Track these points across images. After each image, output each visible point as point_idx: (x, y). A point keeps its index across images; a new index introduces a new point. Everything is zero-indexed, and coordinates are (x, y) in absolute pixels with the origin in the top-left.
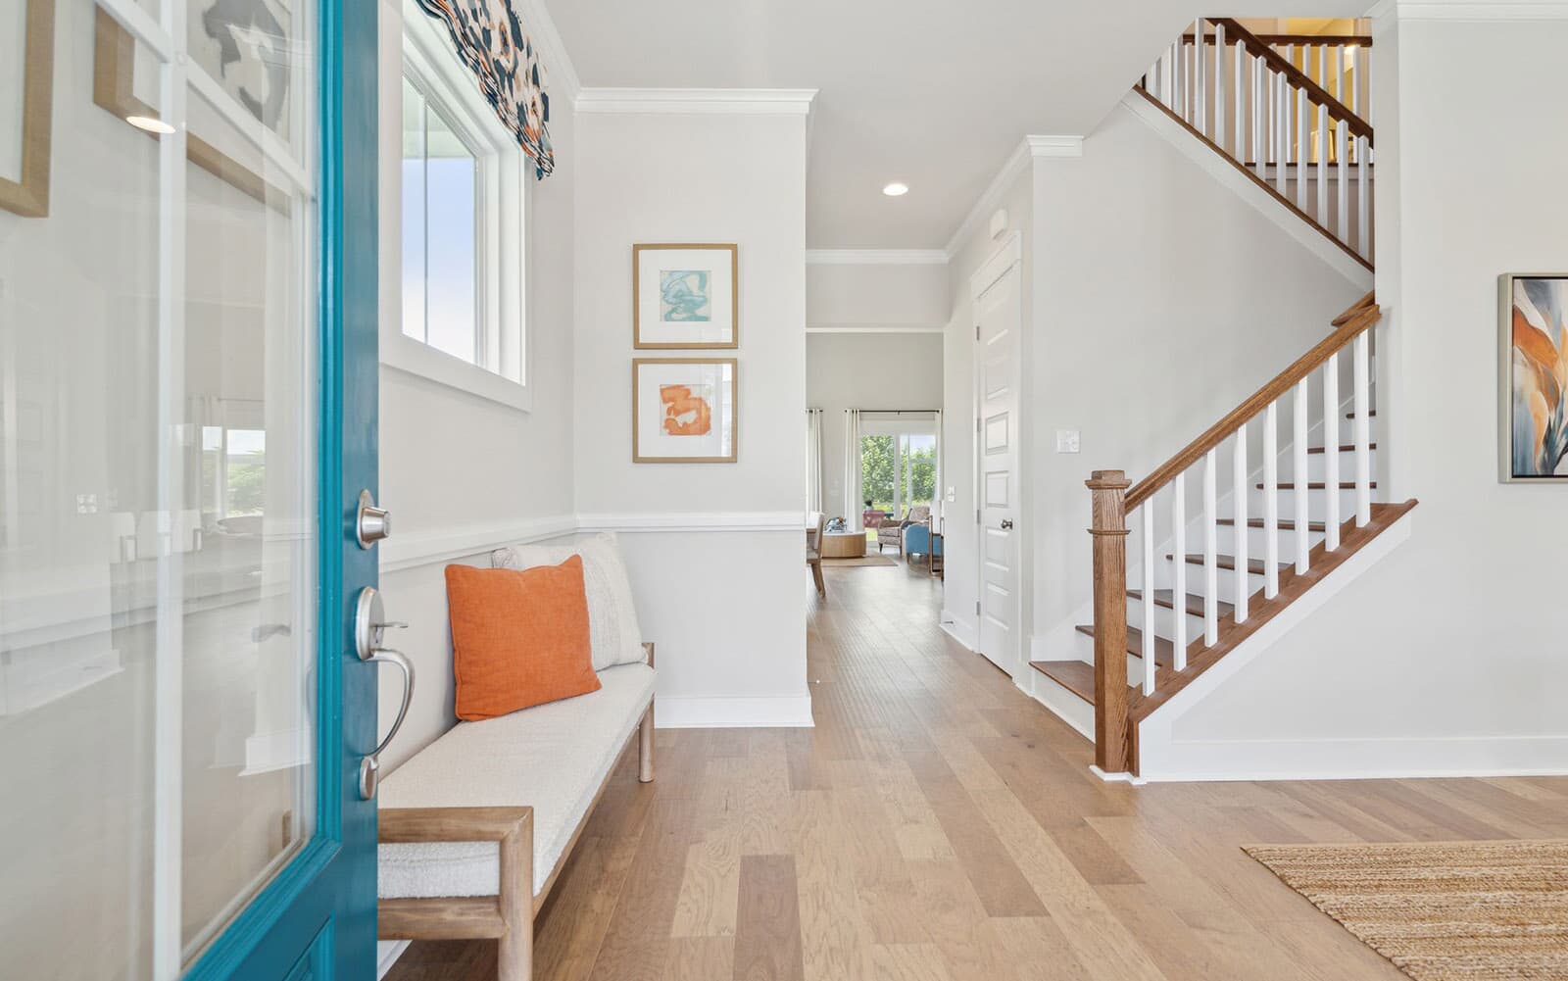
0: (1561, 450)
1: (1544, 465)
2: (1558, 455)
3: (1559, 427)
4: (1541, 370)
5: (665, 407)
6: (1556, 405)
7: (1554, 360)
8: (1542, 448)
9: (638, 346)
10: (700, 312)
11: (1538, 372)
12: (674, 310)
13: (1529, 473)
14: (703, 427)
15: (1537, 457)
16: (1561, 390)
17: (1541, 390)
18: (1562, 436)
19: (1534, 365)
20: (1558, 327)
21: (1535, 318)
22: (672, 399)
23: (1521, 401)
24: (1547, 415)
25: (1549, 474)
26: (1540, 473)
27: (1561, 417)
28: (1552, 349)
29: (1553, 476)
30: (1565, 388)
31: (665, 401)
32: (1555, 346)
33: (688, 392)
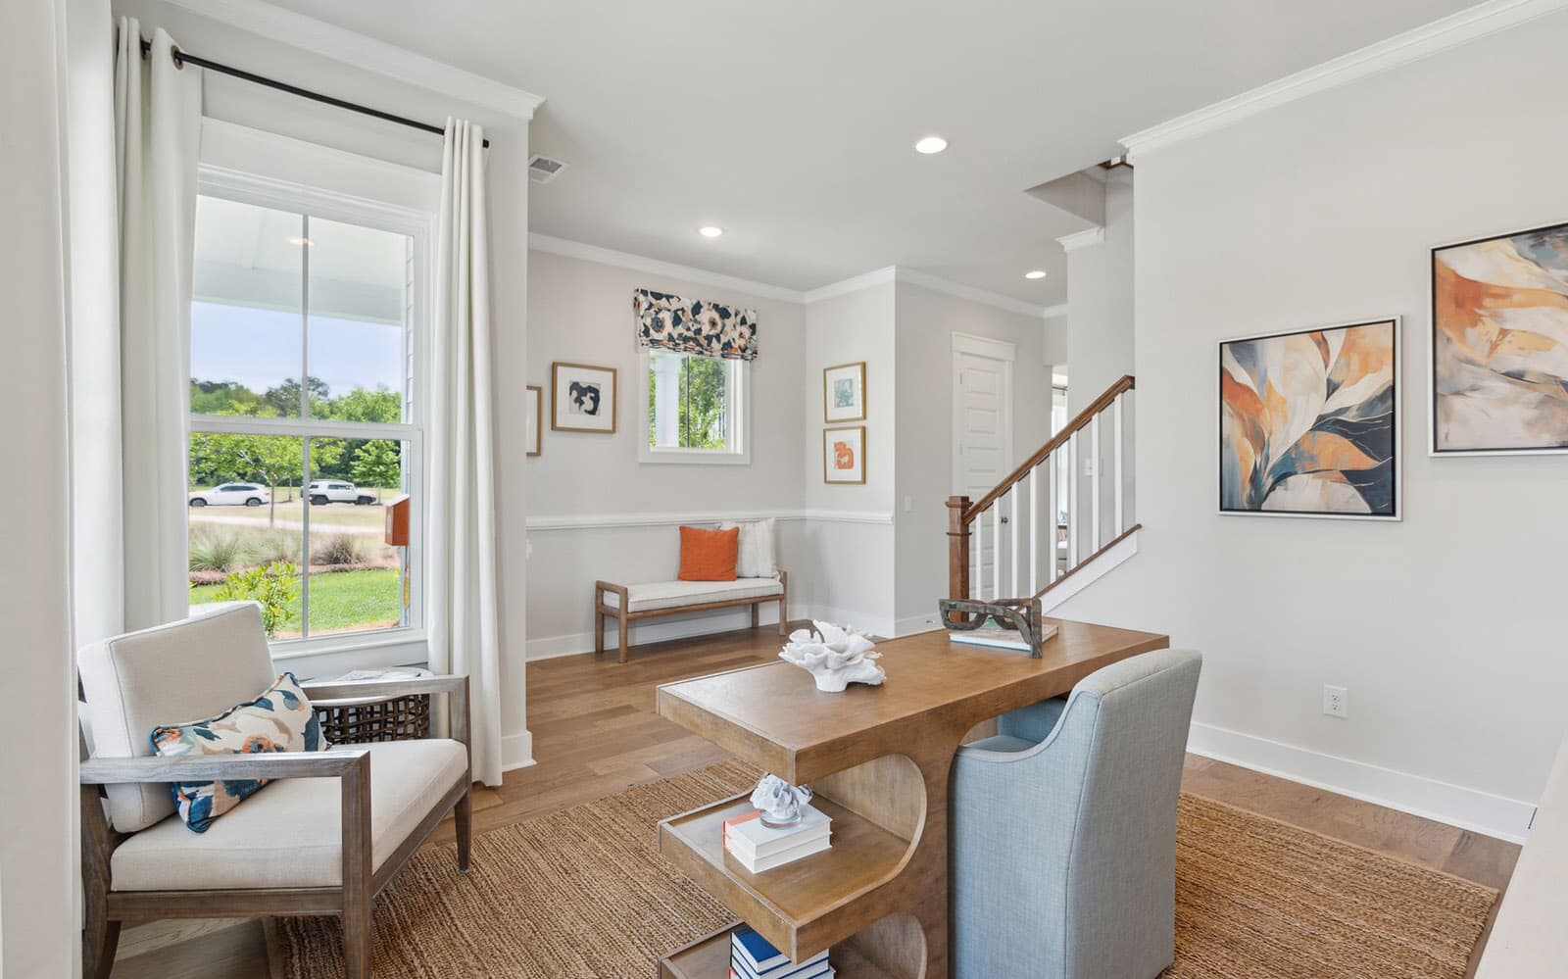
0: (1267, 488)
1: (1251, 500)
2: (1265, 492)
3: (1266, 467)
4: (1246, 419)
5: (837, 453)
6: (1262, 449)
7: (1259, 411)
8: (1248, 487)
9: (826, 421)
10: (850, 402)
11: (1243, 420)
12: (840, 402)
13: (1235, 508)
14: (850, 465)
15: (1244, 492)
16: (1266, 436)
17: (1247, 436)
18: (1268, 476)
19: (1241, 417)
20: (1263, 381)
21: (1241, 375)
22: (840, 449)
23: (1228, 446)
24: (1253, 458)
25: (1257, 508)
26: (1247, 508)
27: (1267, 459)
28: (1257, 400)
29: (1260, 511)
30: (1270, 434)
31: (837, 450)
32: (1261, 399)
33: (845, 445)
